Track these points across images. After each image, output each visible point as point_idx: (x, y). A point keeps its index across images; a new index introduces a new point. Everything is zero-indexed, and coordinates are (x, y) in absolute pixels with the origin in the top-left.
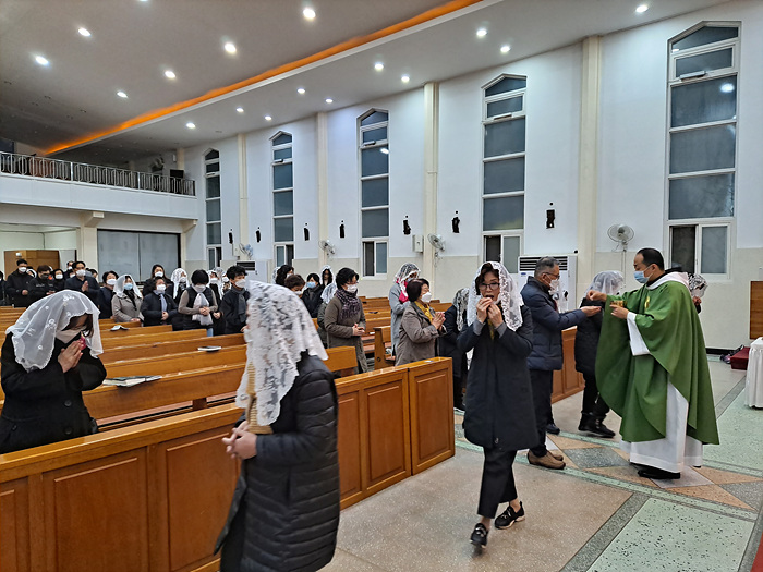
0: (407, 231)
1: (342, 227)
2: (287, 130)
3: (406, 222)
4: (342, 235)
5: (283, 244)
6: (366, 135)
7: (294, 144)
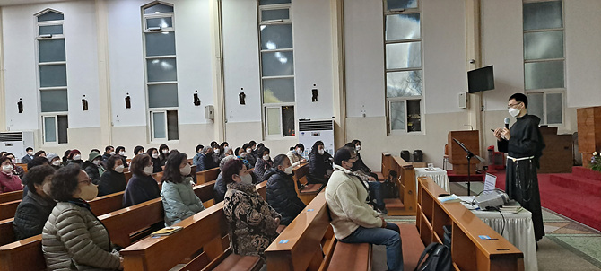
0: (197, 102)
1: (128, 100)
2: (57, 8)
3: (196, 96)
4: (128, 105)
5: (55, 114)
6: (149, 23)
7: (65, 23)
